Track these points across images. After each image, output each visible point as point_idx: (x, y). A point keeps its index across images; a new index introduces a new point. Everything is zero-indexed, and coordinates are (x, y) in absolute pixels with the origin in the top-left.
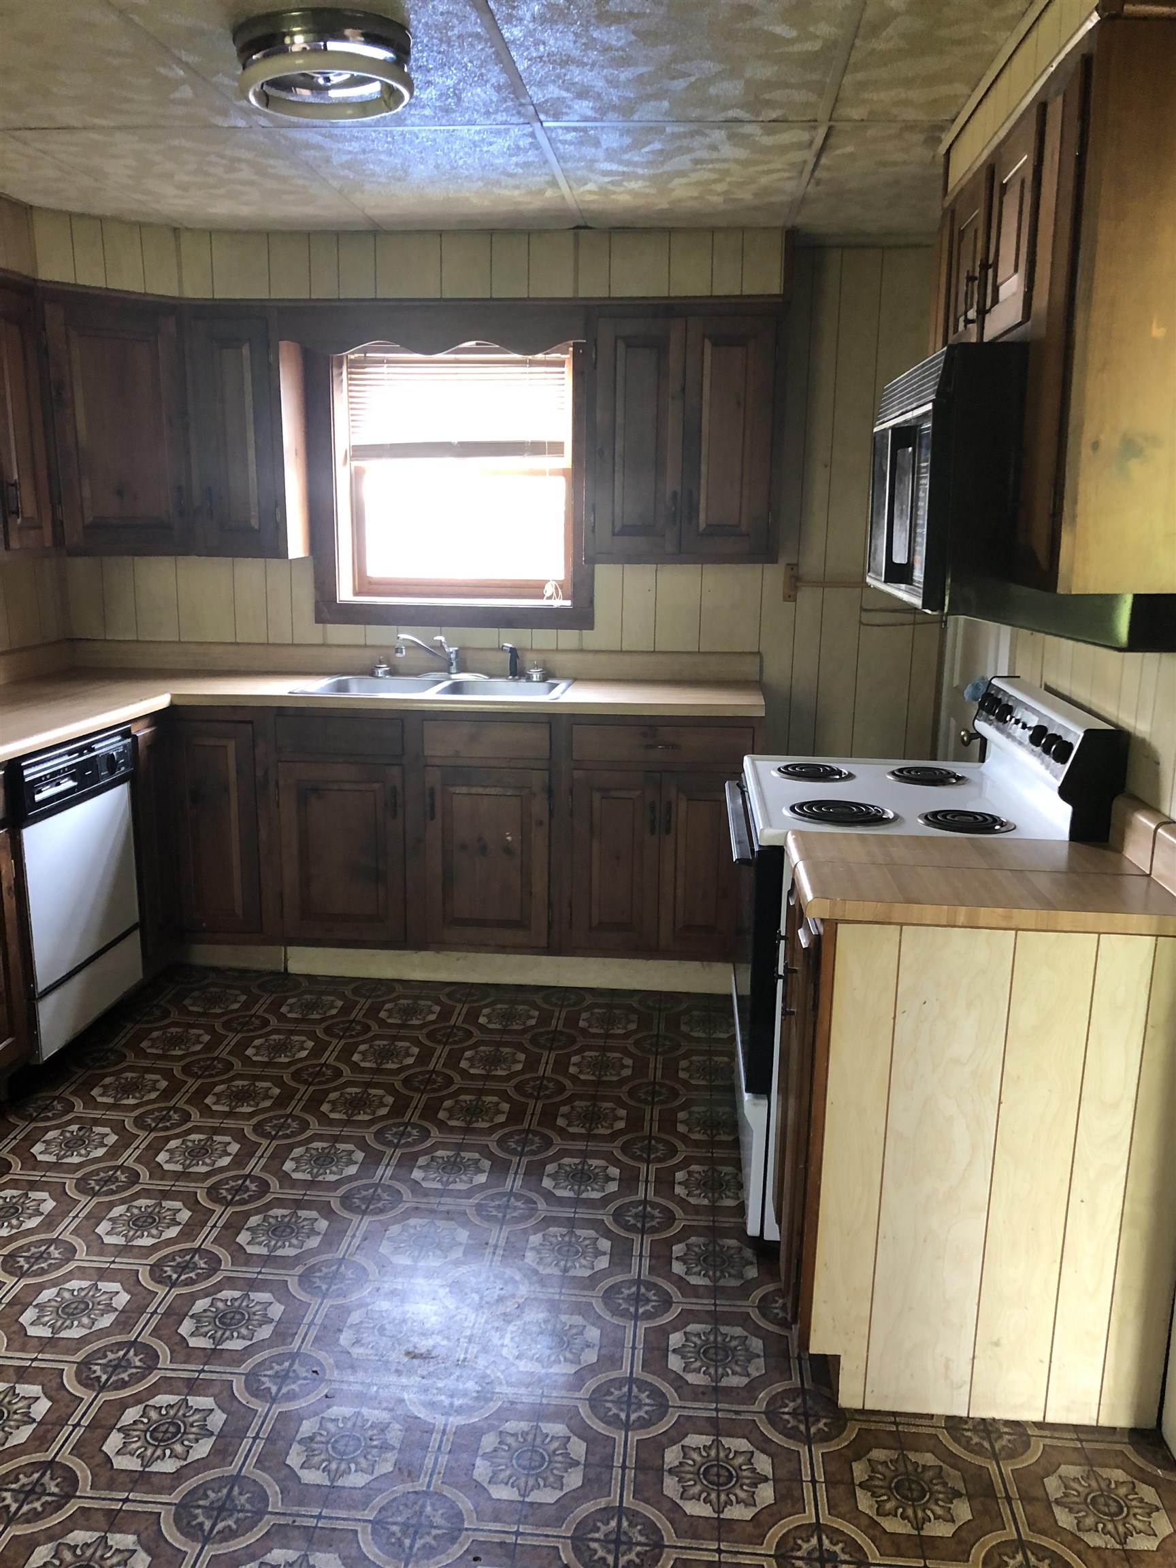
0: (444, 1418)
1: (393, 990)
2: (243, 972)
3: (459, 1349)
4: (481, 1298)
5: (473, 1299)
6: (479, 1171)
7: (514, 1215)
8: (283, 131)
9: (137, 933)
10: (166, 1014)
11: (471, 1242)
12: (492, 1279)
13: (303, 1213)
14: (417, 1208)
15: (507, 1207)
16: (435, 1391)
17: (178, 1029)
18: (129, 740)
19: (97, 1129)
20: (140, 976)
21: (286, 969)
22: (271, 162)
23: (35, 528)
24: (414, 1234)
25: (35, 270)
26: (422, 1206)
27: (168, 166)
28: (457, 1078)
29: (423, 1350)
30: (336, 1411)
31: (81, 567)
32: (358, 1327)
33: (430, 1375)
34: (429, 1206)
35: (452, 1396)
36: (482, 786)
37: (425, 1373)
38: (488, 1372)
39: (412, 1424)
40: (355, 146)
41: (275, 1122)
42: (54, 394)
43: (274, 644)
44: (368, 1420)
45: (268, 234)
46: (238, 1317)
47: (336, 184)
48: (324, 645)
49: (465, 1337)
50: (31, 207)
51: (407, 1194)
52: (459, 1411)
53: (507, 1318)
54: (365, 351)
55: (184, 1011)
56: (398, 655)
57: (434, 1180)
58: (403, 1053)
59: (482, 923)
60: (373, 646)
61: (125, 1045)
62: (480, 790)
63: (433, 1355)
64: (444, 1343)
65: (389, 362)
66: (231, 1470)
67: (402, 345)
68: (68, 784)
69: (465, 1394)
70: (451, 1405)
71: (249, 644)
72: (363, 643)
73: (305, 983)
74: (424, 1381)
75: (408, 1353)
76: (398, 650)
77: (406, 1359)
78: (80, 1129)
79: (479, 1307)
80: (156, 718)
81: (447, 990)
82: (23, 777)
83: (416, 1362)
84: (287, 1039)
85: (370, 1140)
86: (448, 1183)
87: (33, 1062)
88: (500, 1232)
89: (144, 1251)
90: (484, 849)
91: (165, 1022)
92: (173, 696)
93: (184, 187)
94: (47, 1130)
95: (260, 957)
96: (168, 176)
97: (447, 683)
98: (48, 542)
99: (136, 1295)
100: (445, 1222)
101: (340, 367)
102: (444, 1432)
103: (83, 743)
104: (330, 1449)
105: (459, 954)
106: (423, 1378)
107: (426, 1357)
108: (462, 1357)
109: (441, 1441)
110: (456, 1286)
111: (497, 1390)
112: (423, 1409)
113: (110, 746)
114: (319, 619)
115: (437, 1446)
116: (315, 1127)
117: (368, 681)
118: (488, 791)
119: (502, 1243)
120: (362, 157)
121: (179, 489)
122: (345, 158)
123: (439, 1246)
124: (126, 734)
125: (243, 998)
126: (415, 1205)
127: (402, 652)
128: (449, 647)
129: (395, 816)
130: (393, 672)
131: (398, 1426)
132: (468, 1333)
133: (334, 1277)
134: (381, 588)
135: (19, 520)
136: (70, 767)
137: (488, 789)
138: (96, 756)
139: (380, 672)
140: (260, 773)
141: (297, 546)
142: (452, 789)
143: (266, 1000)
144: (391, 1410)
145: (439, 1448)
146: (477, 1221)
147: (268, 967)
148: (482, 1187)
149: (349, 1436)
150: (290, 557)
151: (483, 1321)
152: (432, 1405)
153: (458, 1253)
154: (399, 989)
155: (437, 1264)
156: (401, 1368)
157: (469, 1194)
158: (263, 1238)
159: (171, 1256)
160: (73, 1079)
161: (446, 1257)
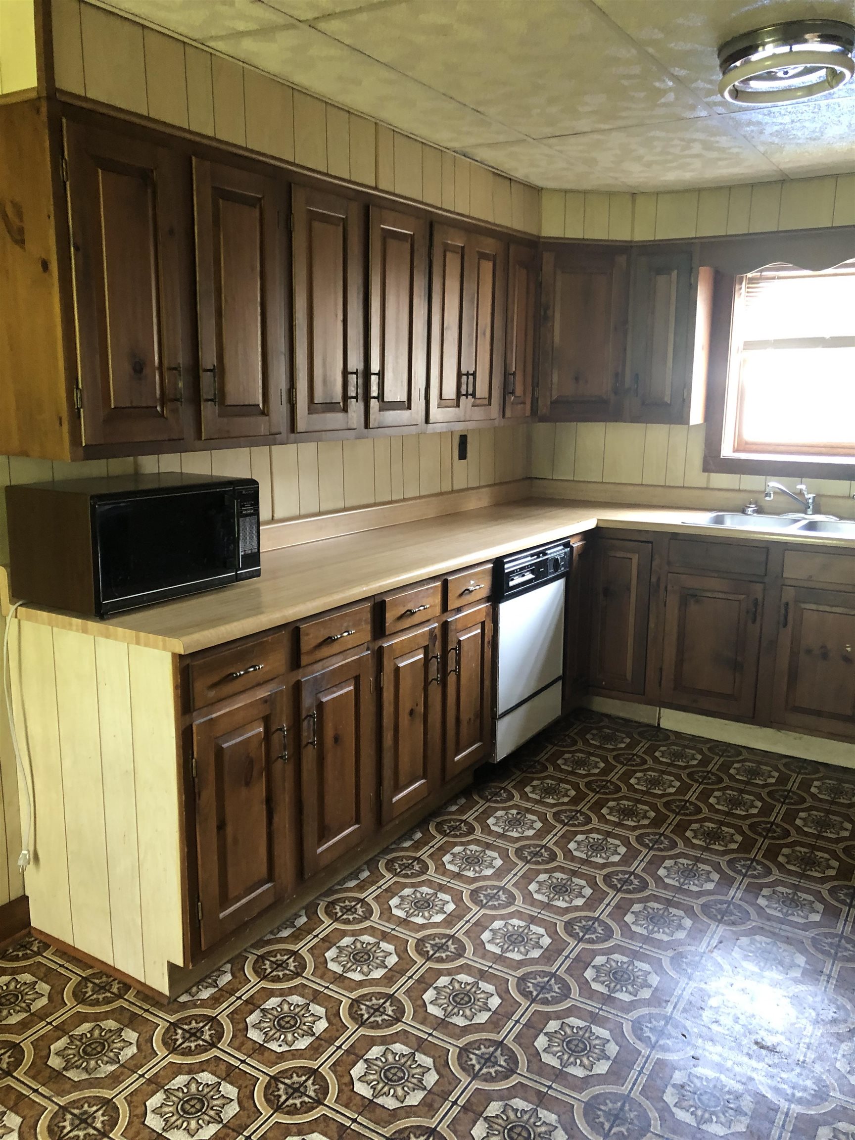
0: (787, 1103)
1: (740, 754)
2: (627, 722)
3: (799, 1051)
4: (818, 1015)
5: (810, 1014)
6: (814, 911)
7: (845, 954)
8: (733, 115)
9: (560, 682)
10: (575, 743)
11: (808, 967)
12: (826, 1001)
13: (673, 911)
14: (762, 928)
15: (838, 946)
16: (779, 1079)
17: (583, 755)
18: (568, 549)
19: (529, 816)
20: (560, 713)
21: (659, 724)
22: (718, 138)
23: (521, 403)
24: (760, 948)
25: (540, 229)
26: (767, 928)
27: (642, 151)
28: (793, 832)
29: (769, 1044)
30: (700, 1071)
31: (542, 428)
32: (716, 1009)
33: (775, 1065)
34: (772, 929)
35: (793, 1088)
36: (829, 605)
37: (771, 1063)
38: (824, 1077)
39: (760, 1098)
40: (787, 119)
41: (652, 837)
42: (542, 313)
43: (670, 487)
44: (726, 1086)
45: (699, 191)
46: (626, 976)
47: (762, 149)
48: (707, 488)
49: (804, 1043)
50: (542, 189)
51: (753, 914)
52: (800, 1101)
53: (840, 1038)
54: (761, 271)
55: (586, 742)
56: (767, 498)
57: (776, 909)
58: (749, 804)
59: (819, 713)
60: (745, 491)
61: (547, 760)
62: (828, 609)
63: (778, 1050)
64: (787, 1043)
65: (779, 278)
66: (622, 1091)
67: (795, 264)
68: (529, 576)
69: (805, 1089)
70: (793, 1095)
71: (652, 486)
72: (737, 488)
73: (673, 737)
74: (770, 1069)
75: (757, 1043)
76: (768, 495)
77: (755, 1047)
78: (518, 813)
79: (816, 1022)
80: (586, 535)
81: (784, 761)
82: (504, 569)
83: (764, 1052)
84: (659, 776)
85: (724, 866)
86: (787, 914)
87: (491, 761)
88: (833, 965)
89: (561, 911)
90: (825, 656)
91: (573, 749)
92: (598, 520)
93: (649, 165)
94: (497, 809)
95: (642, 713)
96: (639, 158)
97: (804, 522)
98: (528, 413)
99: (556, 940)
100: (786, 945)
101: (741, 283)
102: (787, 1114)
103: (540, 550)
104: (696, 1099)
105: (797, 735)
106: (770, 1066)
107: (772, 1050)
108: (801, 1059)
109: (785, 1121)
110: (796, 999)
111: (831, 1094)
112: (769, 1090)
113: (556, 552)
114: (706, 469)
115: (781, 1123)
116: (681, 847)
117: (740, 517)
118: (834, 609)
119: (835, 974)
120: (790, 126)
121: (617, 375)
122: (776, 128)
123: (781, 963)
124: (567, 545)
125: (628, 740)
126: (762, 926)
127: (770, 497)
128: (808, 494)
129: (754, 621)
130: (760, 511)
131: (749, 1098)
132: (807, 1041)
133: (696, 965)
134: (755, 447)
135: (513, 398)
136: (531, 565)
137: (834, 608)
138: (547, 559)
139: (750, 511)
140: (654, 580)
141: (696, 415)
142: (803, 606)
143: (644, 745)
144: (744, 1084)
145: (783, 1126)
146: (812, 950)
147: (645, 720)
148: (816, 925)
149: (711, 1094)
150: (691, 424)
151: (819, 1034)
152: (777, 1090)
153: (797, 973)
154: (745, 755)
155: (780, 977)
156: (751, 1052)
157: (806, 927)
158: (644, 922)
159: (579, 919)
160: (513, 778)
161: (787, 974)
